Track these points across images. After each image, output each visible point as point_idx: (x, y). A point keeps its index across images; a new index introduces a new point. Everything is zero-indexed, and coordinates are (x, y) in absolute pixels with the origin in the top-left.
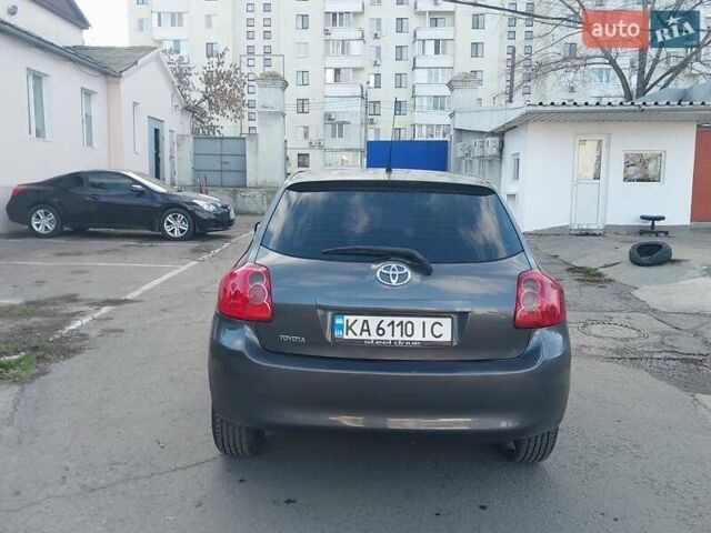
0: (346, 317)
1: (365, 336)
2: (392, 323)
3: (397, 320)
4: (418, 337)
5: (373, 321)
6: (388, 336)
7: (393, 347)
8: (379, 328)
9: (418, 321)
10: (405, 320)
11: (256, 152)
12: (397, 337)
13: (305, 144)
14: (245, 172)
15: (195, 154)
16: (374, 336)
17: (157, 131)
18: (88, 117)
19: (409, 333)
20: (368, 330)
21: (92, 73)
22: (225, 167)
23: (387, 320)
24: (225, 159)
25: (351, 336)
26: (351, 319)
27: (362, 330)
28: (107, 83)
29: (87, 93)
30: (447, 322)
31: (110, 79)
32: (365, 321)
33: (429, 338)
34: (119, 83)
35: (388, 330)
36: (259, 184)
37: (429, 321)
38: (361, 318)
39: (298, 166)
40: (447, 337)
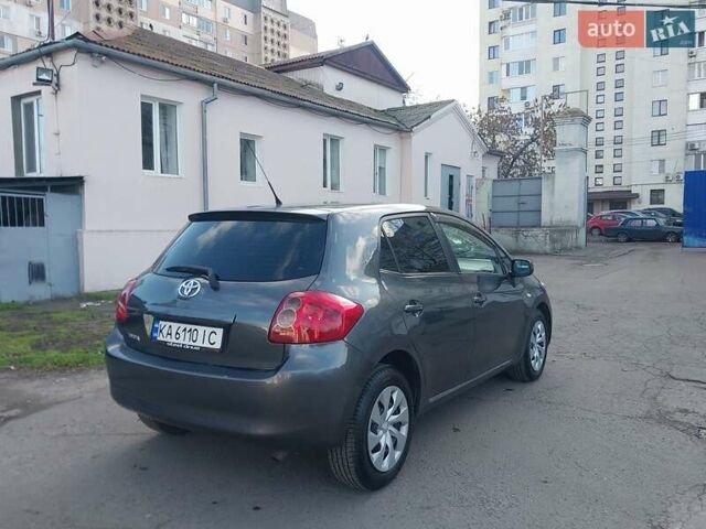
0: (161, 322)
1: (168, 339)
2: (185, 330)
3: (188, 327)
4: (199, 343)
5: (175, 326)
6: (181, 341)
7: (182, 350)
8: (177, 333)
9: (201, 329)
10: (193, 327)
11: (553, 192)
12: (187, 342)
13: (661, 179)
14: (540, 211)
15: (493, 197)
16: (173, 340)
17: (451, 177)
18: (382, 169)
19: (194, 339)
20: (171, 334)
21: (387, 131)
22: (522, 208)
23: (183, 326)
24: (523, 199)
25: (160, 338)
26: (163, 323)
27: (168, 334)
28: (402, 138)
29: (381, 150)
30: (220, 331)
31: (403, 135)
32: (171, 327)
33: (207, 345)
34: (410, 137)
35: (182, 334)
36: (554, 223)
37: (209, 330)
38: (169, 324)
39: (651, 203)
40: (218, 346)
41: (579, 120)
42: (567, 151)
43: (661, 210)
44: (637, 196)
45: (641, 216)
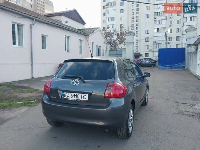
0: (65, 93)
1: (68, 98)
2: (74, 95)
3: (76, 94)
4: (80, 99)
6: (73, 98)
7: (74, 101)
8: (71, 96)
9: (80, 95)
12: (75, 98)
16: (70, 98)
17: (99, 49)
18: (81, 46)
19: (78, 97)
20: (69, 96)
21: (82, 35)
24: (117, 56)
25: (65, 98)
26: (66, 93)
27: (68, 96)
28: (86, 37)
29: (80, 41)
30: (87, 95)
32: (69, 94)
33: (83, 99)
37: (83, 95)
38: (68, 93)
39: (145, 57)
40: (87, 99)
41: (132, 34)
42: (129, 43)
43: (148, 59)
44: (142, 55)
45: (144, 60)
